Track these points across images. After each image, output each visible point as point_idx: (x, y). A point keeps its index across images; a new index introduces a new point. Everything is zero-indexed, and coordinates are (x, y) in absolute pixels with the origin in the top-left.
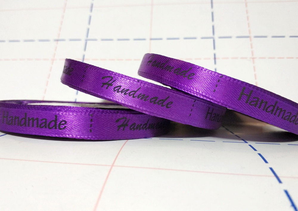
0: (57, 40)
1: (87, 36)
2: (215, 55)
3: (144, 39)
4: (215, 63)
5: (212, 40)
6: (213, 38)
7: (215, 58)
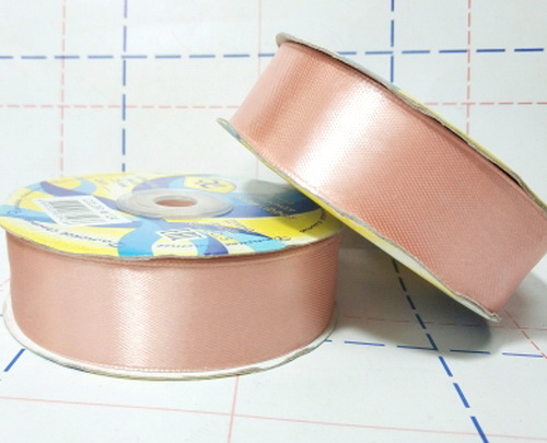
0: (63, 57)
1: (125, 49)
3: (247, 56)
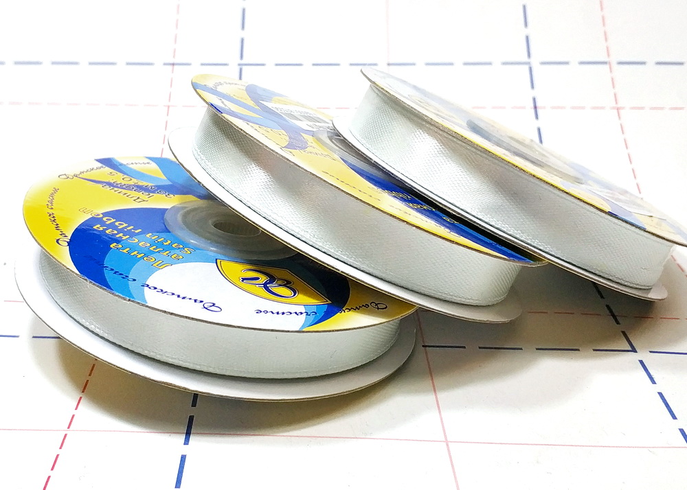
2: (534, 99)
4: (537, 117)
5: (527, 67)
6: (529, 63)
7: (535, 107)
